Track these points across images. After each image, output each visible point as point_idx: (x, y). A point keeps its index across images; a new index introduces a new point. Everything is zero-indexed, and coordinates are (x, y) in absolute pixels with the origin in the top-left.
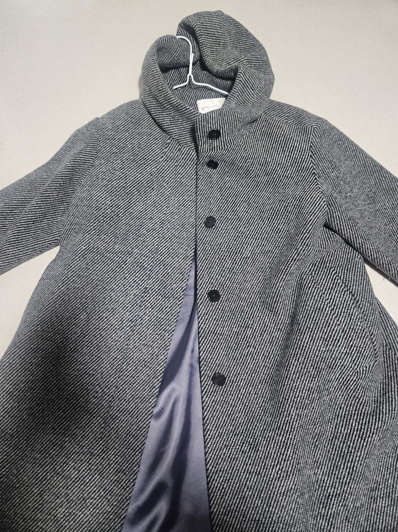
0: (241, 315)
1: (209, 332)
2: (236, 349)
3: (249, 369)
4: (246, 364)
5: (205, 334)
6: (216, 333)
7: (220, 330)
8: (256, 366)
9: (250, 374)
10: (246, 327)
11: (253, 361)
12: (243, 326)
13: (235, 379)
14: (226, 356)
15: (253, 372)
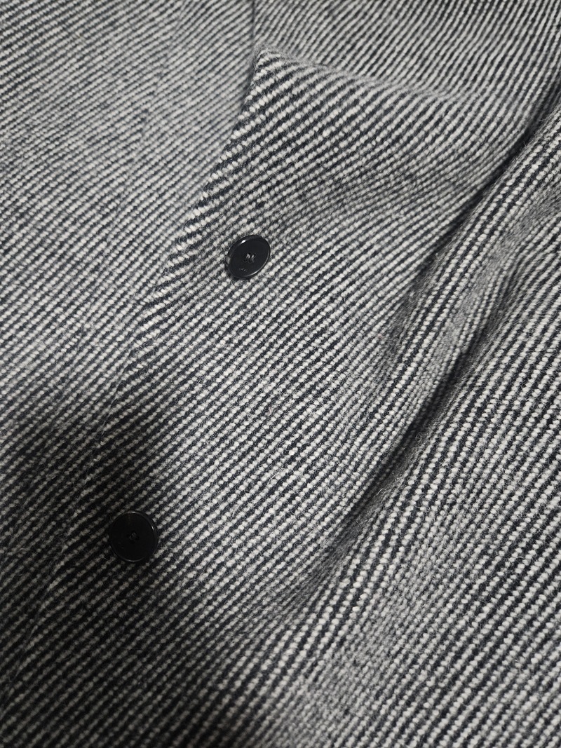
0: (309, 344)
1: (168, 362)
2: (244, 455)
3: (264, 539)
4: (259, 518)
5: (150, 365)
6: (193, 374)
7: (211, 369)
8: (292, 537)
9: (257, 557)
10: (309, 391)
11: (287, 516)
12: (302, 385)
13: (197, 556)
14: (198, 463)
15: (272, 556)
